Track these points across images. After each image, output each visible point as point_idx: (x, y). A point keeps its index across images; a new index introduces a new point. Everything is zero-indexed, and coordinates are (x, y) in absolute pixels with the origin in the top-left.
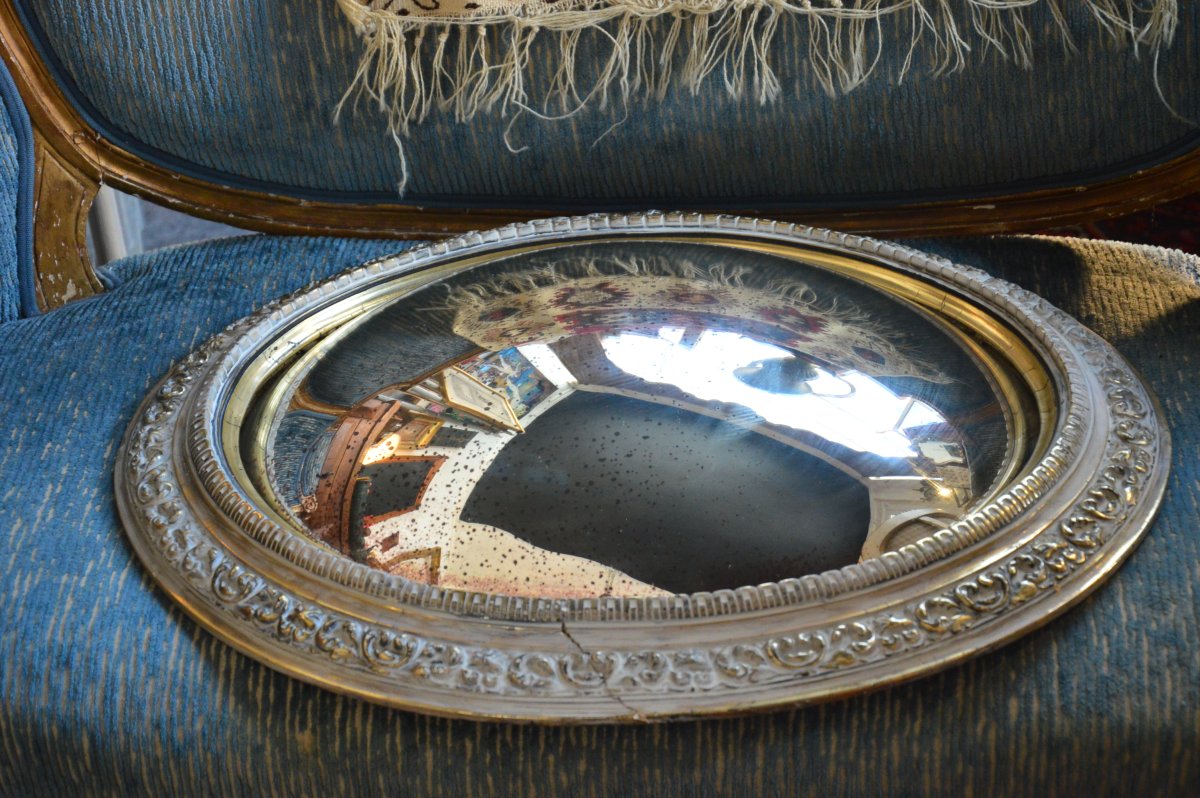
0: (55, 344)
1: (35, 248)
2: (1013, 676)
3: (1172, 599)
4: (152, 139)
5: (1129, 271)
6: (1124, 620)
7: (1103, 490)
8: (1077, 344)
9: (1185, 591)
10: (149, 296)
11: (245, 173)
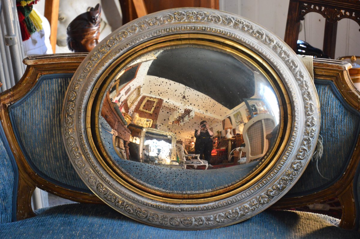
0: (21, 227)
1: (17, 203)
4: (50, 175)
5: (311, 219)
10: (47, 217)
11: (75, 186)
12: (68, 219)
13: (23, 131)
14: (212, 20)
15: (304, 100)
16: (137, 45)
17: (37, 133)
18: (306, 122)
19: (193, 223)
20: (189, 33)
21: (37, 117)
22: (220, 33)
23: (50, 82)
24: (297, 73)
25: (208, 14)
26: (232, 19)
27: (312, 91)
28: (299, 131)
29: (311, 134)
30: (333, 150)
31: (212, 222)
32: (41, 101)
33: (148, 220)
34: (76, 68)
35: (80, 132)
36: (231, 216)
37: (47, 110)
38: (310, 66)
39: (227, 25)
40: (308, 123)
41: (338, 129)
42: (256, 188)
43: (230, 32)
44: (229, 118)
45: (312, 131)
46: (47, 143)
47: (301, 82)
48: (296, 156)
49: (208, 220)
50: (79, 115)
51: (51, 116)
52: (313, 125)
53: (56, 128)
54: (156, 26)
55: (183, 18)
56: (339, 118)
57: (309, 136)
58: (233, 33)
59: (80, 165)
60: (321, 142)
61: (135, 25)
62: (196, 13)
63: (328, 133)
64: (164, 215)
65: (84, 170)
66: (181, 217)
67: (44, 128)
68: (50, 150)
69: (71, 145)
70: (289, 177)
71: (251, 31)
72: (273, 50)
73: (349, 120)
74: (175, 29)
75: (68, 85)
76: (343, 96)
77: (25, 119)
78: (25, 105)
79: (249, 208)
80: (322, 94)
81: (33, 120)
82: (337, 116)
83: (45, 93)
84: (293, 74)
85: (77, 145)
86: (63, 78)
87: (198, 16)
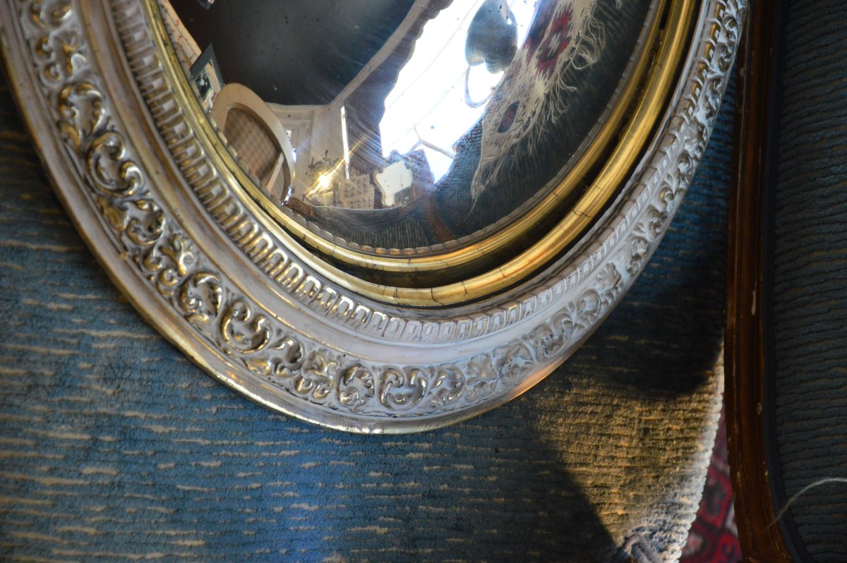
2: (26, 196)
3: (119, 392)
6: (94, 333)
7: (264, 332)
8: (504, 351)
9: (130, 408)
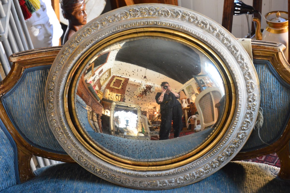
1: (19, 170)
4: (43, 146)
5: (255, 173)
12: (58, 185)
13: (15, 115)
14: (162, 15)
15: (246, 79)
16: (100, 40)
17: (27, 116)
18: (248, 99)
19: (158, 185)
20: (143, 28)
21: (25, 104)
22: (170, 26)
23: (32, 74)
24: (238, 57)
25: (158, 9)
26: (179, 12)
27: (252, 71)
28: (242, 107)
29: (253, 108)
30: (272, 119)
31: (174, 184)
32: (27, 90)
33: (122, 183)
34: (53, 60)
35: (60, 116)
36: (189, 178)
37: (33, 97)
38: (249, 48)
39: (175, 18)
40: (250, 99)
41: (275, 102)
42: (209, 157)
43: (179, 24)
44: (183, 90)
45: (254, 106)
46: (36, 124)
47: (242, 64)
48: (241, 128)
49: (170, 182)
50: (58, 102)
51: (37, 102)
52: (254, 100)
53: (42, 111)
54: (115, 22)
55: (137, 14)
56: (276, 93)
57: (251, 110)
58: (180, 26)
59: (63, 141)
60: (262, 113)
61: (97, 23)
62: (148, 9)
63: (267, 105)
64: (134, 180)
65: (67, 146)
66: (148, 180)
67: (32, 112)
68: (39, 128)
69: (54, 125)
70: (235, 145)
71: (196, 22)
72: (217, 37)
73: (285, 94)
74: (130, 25)
75: (48, 75)
76: (279, 73)
77: (15, 106)
78: (14, 95)
79: (203, 171)
80: (261, 72)
81: (22, 106)
82: (274, 91)
83: (30, 83)
84: (235, 58)
85: (59, 126)
86: (43, 69)
87: (150, 11)
